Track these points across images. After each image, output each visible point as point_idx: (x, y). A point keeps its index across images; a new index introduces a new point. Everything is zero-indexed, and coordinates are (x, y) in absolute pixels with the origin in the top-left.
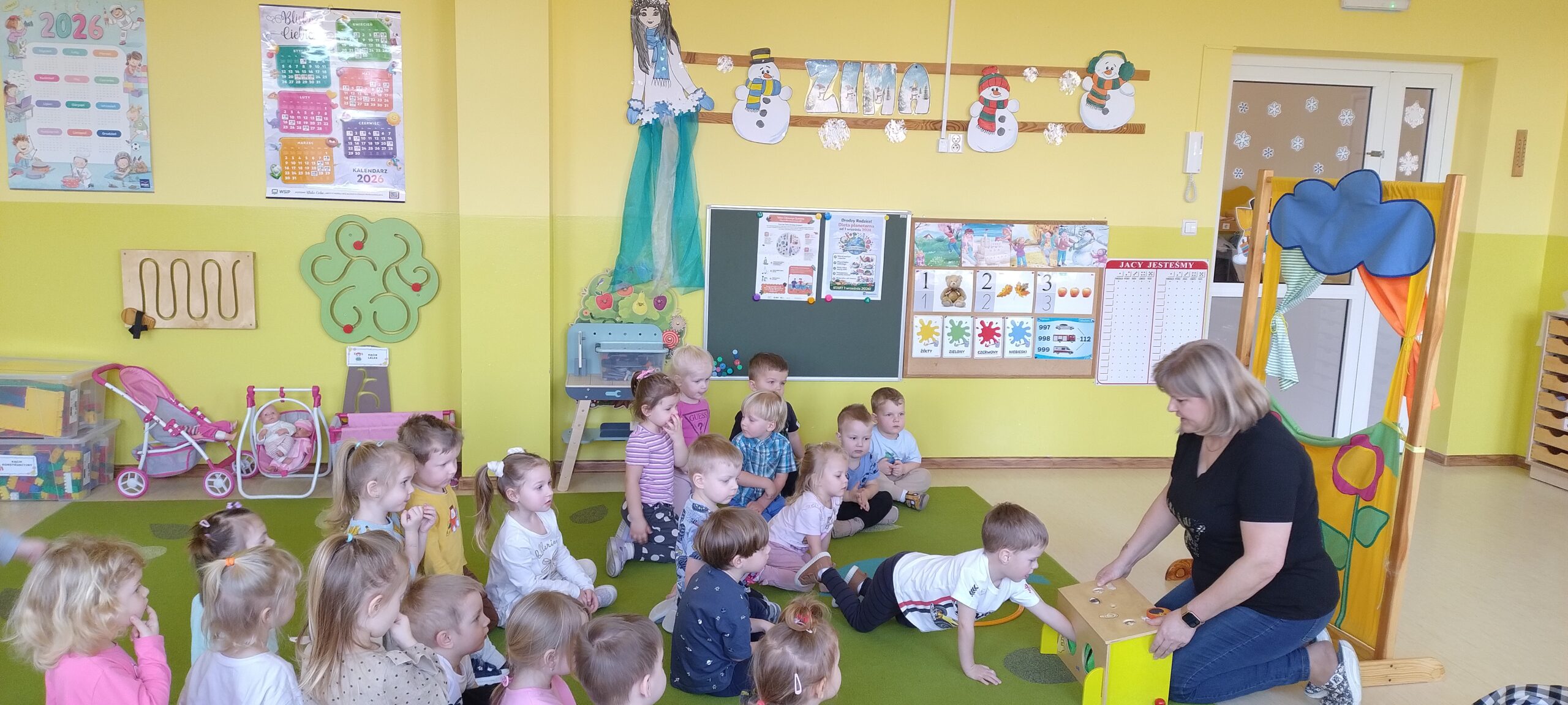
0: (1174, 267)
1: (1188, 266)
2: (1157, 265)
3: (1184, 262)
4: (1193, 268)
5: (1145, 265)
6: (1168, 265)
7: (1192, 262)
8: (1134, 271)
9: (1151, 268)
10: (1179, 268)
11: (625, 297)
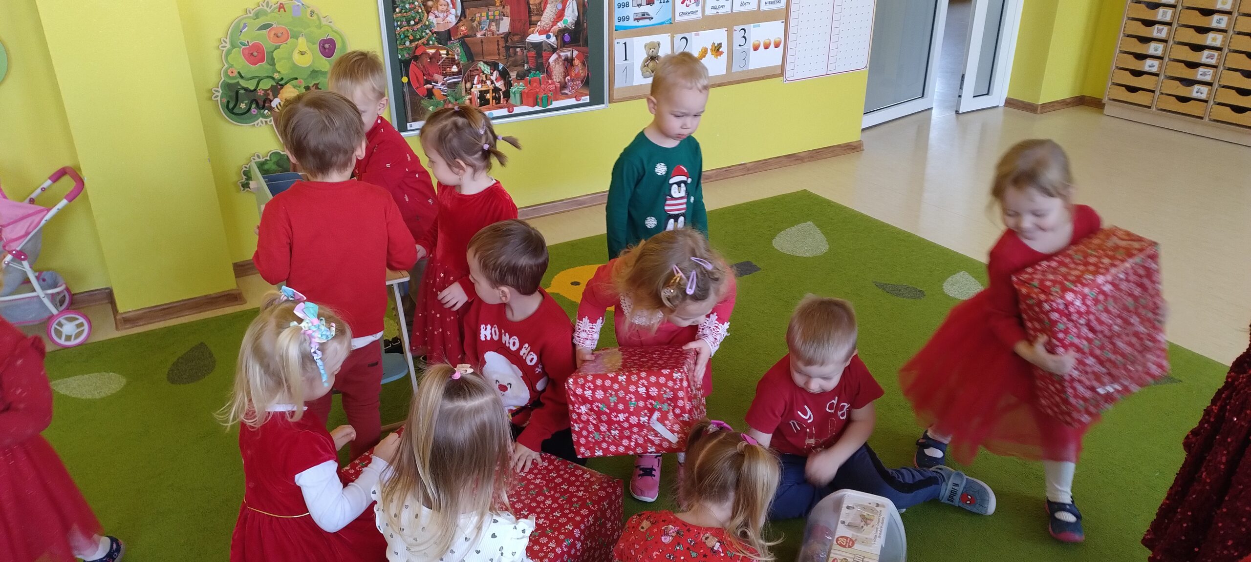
11: (280, 45)
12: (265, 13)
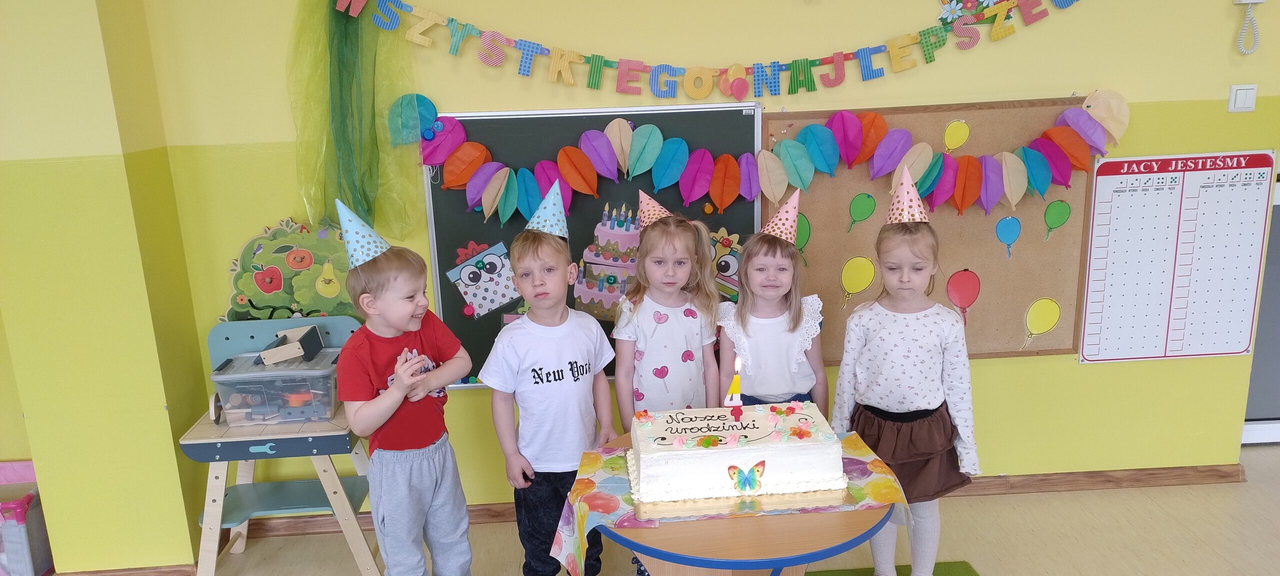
0: (1215, 167)
1: (1239, 163)
2: (1185, 165)
3: (1231, 158)
4: (1248, 166)
5: (1164, 166)
6: (1204, 164)
7: (1244, 156)
8: (1144, 177)
9: (1175, 170)
10: (1223, 168)
11: (302, 271)
12: (285, 234)
